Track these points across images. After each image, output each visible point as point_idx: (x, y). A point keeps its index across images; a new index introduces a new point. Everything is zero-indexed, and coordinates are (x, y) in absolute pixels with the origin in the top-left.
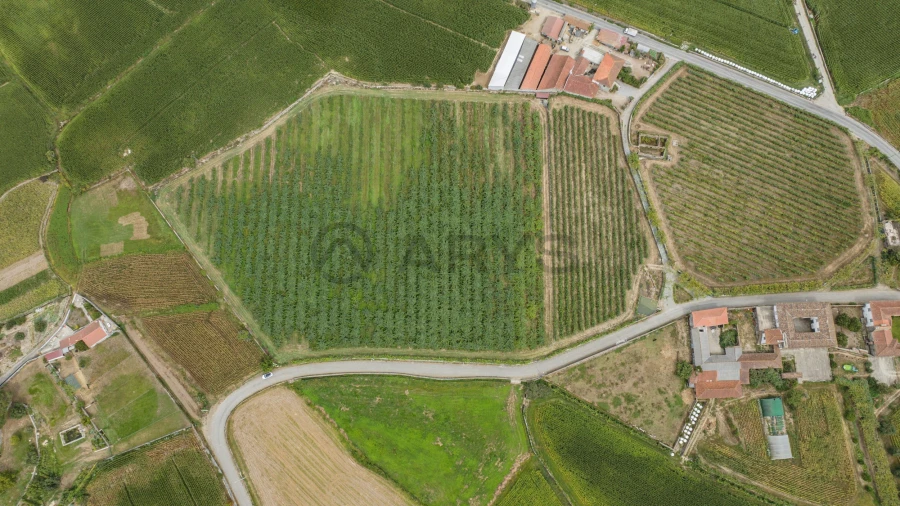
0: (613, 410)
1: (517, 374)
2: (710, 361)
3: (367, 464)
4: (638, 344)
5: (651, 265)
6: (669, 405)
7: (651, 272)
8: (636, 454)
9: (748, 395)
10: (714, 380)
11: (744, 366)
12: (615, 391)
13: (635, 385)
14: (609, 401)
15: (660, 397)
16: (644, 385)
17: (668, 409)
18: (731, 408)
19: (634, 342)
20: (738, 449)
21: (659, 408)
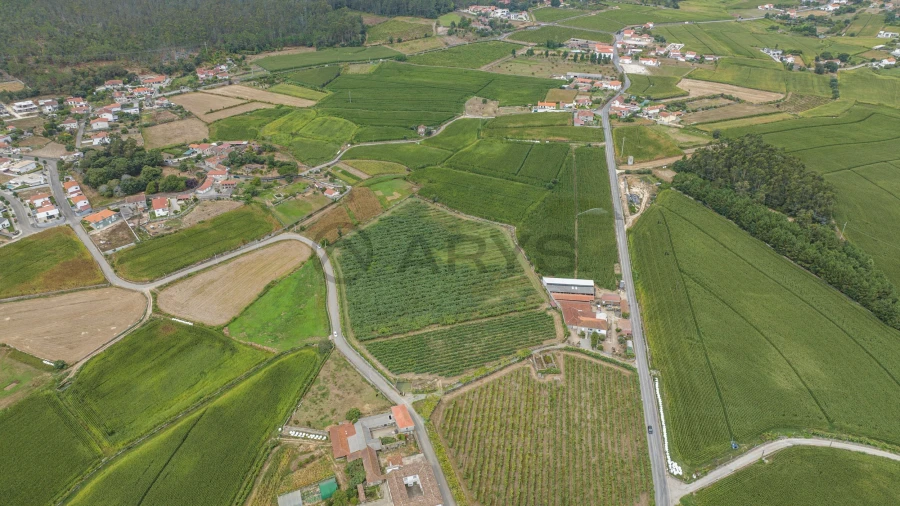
0: (314, 387)
1: (336, 337)
2: (364, 427)
3: (268, 287)
4: (372, 389)
5: (440, 382)
6: (322, 419)
7: (435, 384)
8: (280, 407)
9: (338, 469)
10: (348, 435)
11: (364, 452)
12: (330, 385)
13: (338, 395)
14: (322, 384)
15: (328, 412)
16: (337, 400)
17: (319, 419)
18: (325, 459)
19: (372, 386)
20: (287, 472)
21: (320, 413)
